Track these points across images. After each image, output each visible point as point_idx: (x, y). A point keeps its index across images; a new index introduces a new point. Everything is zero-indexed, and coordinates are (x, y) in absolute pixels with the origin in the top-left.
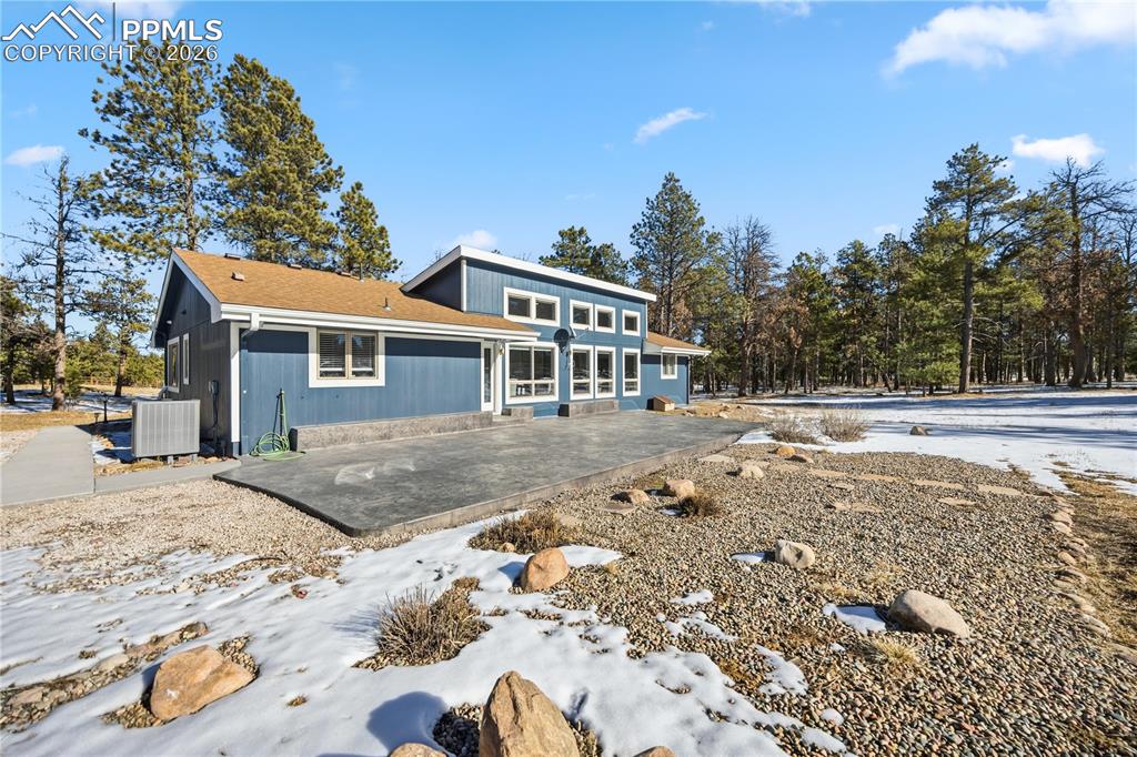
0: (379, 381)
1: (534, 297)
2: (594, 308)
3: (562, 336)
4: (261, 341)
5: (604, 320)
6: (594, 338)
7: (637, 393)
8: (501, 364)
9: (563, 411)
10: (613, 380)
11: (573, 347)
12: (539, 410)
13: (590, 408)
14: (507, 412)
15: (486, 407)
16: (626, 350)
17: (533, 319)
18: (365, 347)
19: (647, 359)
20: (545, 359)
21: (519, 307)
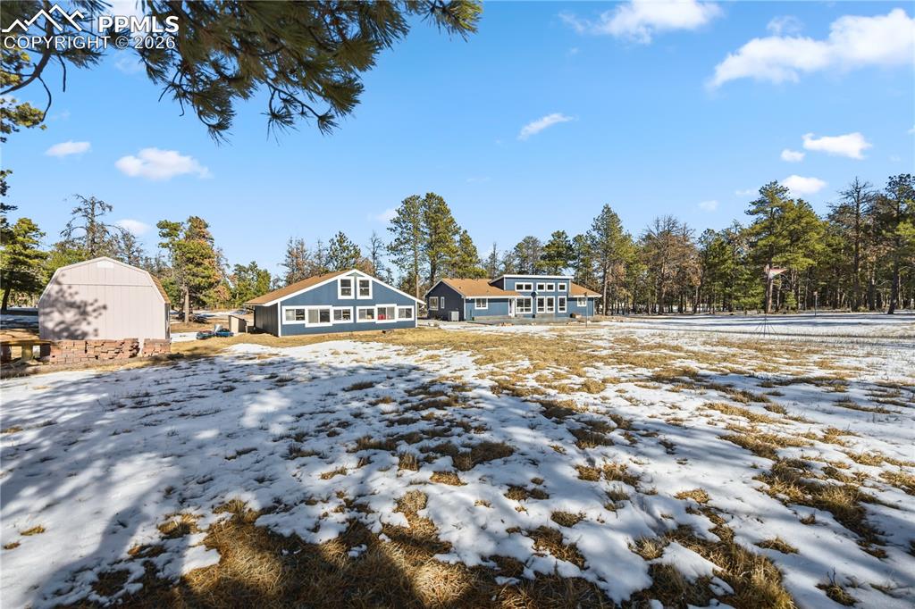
0: (487, 308)
1: (524, 284)
2: (546, 285)
3: (534, 294)
4: (468, 301)
5: (550, 287)
6: (546, 294)
7: (565, 311)
8: (514, 304)
9: (534, 316)
10: (554, 307)
11: (537, 297)
12: (525, 316)
13: (543, 316)
14: (516, 316)
15: (510, 314)
16: (559, 297)
17: (524, 290)
18: (484, 301)
19: (569, 299)
20: (528, 302)
21: (520, 287)
